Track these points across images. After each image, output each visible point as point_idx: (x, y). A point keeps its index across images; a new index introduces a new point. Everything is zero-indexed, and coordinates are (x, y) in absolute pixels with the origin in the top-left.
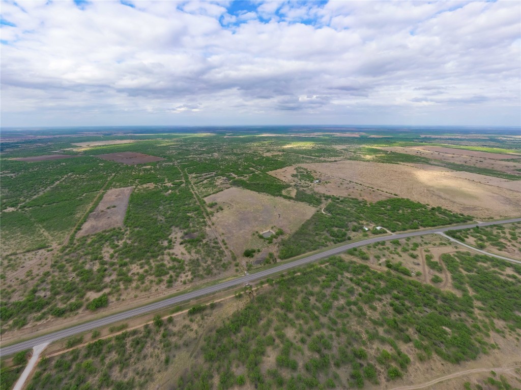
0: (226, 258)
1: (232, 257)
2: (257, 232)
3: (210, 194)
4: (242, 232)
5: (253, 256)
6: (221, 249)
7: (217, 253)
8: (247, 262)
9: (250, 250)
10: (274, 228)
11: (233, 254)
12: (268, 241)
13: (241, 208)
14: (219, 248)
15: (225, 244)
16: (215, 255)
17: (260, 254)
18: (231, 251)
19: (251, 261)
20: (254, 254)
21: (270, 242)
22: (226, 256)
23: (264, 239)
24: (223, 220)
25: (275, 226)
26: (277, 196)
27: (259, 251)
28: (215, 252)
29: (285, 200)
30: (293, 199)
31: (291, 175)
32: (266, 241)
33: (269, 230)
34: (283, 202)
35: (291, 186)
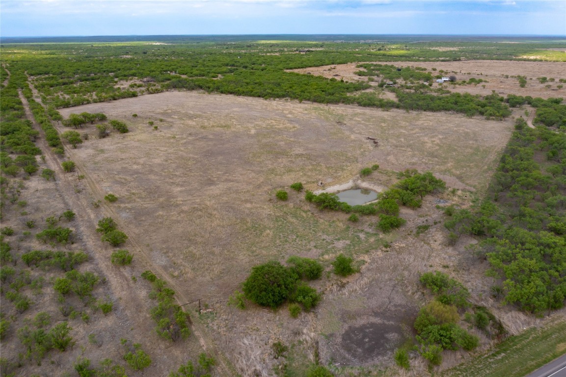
0: (107, 322)
1: (159, 315)
2: (298, 188)
3: (89, 102)
4: (215, 190)
5: (312, 304)
6: (85, 269)
7: (49, 291)
8: (279, 350)
9: (284, 263)
10: (376, 173)
11: (163, 292)
12: (374, 219)
13: (203, 127)
14: (69, 265)
15: (117, 242)
16: (25, 308)
17: (355, 284)
18: (150, 278)
19: (309, 334)
20: (316, 287)
21: (392, 225)
22: (107, 310)
23: (348, 209)
24: (123, 156)
25: (376, 168)
26: (336, 102)
27: (344, 269)
28: (38, 286)
29: (368, 110)
30: (398, 107)
31: (355, 73)
32: (366, 221)
33: (354, 181)
34: (364, 114)
35: (368, 87)
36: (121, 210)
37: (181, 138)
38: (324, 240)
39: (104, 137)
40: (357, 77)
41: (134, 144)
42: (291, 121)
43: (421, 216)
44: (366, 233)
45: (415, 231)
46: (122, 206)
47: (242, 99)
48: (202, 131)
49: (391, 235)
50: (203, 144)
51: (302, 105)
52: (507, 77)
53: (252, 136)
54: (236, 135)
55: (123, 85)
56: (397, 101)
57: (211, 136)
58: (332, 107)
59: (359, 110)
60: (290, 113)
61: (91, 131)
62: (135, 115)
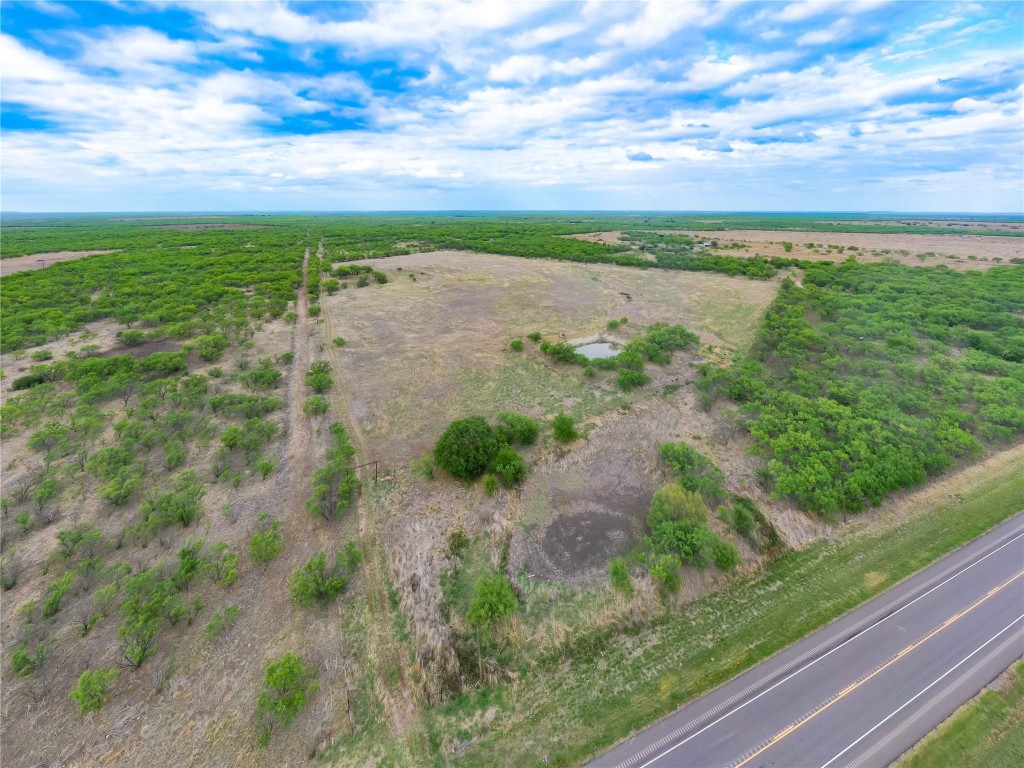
2: (536, 338)
3: (363, 258)
4: (449, 338)
5: (514, 480)
8: (457, 544)
10: (623, 326)
12: (614, 375)
13: (460, 280)
15: (322, 388)
19: (501, 523)
20: (528, 454)
21: (633, 382)
23: (586, 365)
24: (372, 303)
25: (624, 321)
26: (595, 261)
27: (565, 434)
29: (625, 270)
30: (656, 266)
31: (619, 239)
32: (604, 377)
33: (600, 334)
34: (620, 272)
35: (630, 249)
36: (344, 354)
37: (435, 289)
38: (552, 396)
39: (362, 286)
40: (620, 242)
41: (388, 293)
42: (546, 277)
43: (670, 374)
44: (603, 391)
45: (662, 391)
46: (347, 350)
47: (505, 258)
48: (458, 283)
49: (632, 394)
50: (454, 295)
51: (561, 264)
52: (772, 243)
53: (504, 289)
54: (489, 288)
55: (403, 245)
56: (655, 261)
57: (464, 288)
58: (590, 266)
59: (616, 268)
60: (548, 270)
61: (353, 281)
62: (400, 269)
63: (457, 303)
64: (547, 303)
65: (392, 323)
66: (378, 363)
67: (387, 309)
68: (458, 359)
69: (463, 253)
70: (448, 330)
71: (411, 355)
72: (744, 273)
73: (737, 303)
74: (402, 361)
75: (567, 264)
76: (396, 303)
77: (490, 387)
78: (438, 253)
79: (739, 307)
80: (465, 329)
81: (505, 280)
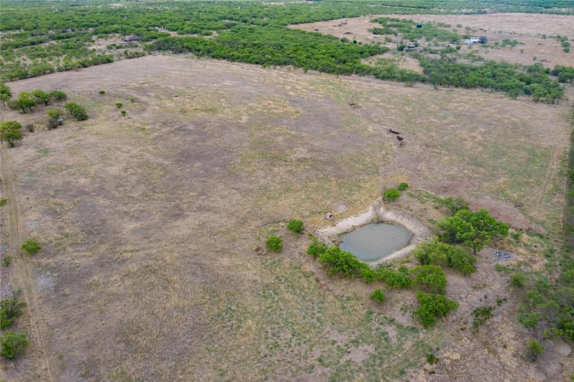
3: (52, 72)
10: (404, 197)
12: (409, 298)
13: (183, 112)
23: (369, 279)
24: (70, 161)
25: (404, 187)
26: (348, 73)
29: (387, 85)
30: (423, 81)
31: (370, 30)
32: (397, 301)
33: (375, 209)
34: (383, 91)
35: (386, 51)
36: (40, 270)
37: (154, 130)
38: (334, 342)
39: (55, 127)
40: (371, 36)
41: (92, 140)
42: (293, 102)
43: (476, 288)
44: (400, 327)
45: (471, 320)
46: (44, 261)
47: (236, 67)
48: (181, 116)
49: (436, 330)
50: (177, 139)
51: (308, 77)
52: (544, 37)
53: (242, 127)
54: (223, 127)
55: (100, 45)
56: (419, 71)
57: (191, 127)
58: (344, 79)
59: (377, 84)
60: (293, 89)
61: (41, 116)
62: (102, 93)
63: (184, 157)
64: (301, 152)
65: (101, 201)
66: (89, 287)
67: (92, 171)
68: (199, 271)
69: (181, 58)
70: (179, 214)
71: (133, 267)
72: (527, 92)
73: (529, 146)
74: (123, 280)
75: (314, 76)
76: (104, 158)
77: (249, 328)
78: (149, 58)
79: (532, 152)
80: (201, 209)
81: (243, 109)
